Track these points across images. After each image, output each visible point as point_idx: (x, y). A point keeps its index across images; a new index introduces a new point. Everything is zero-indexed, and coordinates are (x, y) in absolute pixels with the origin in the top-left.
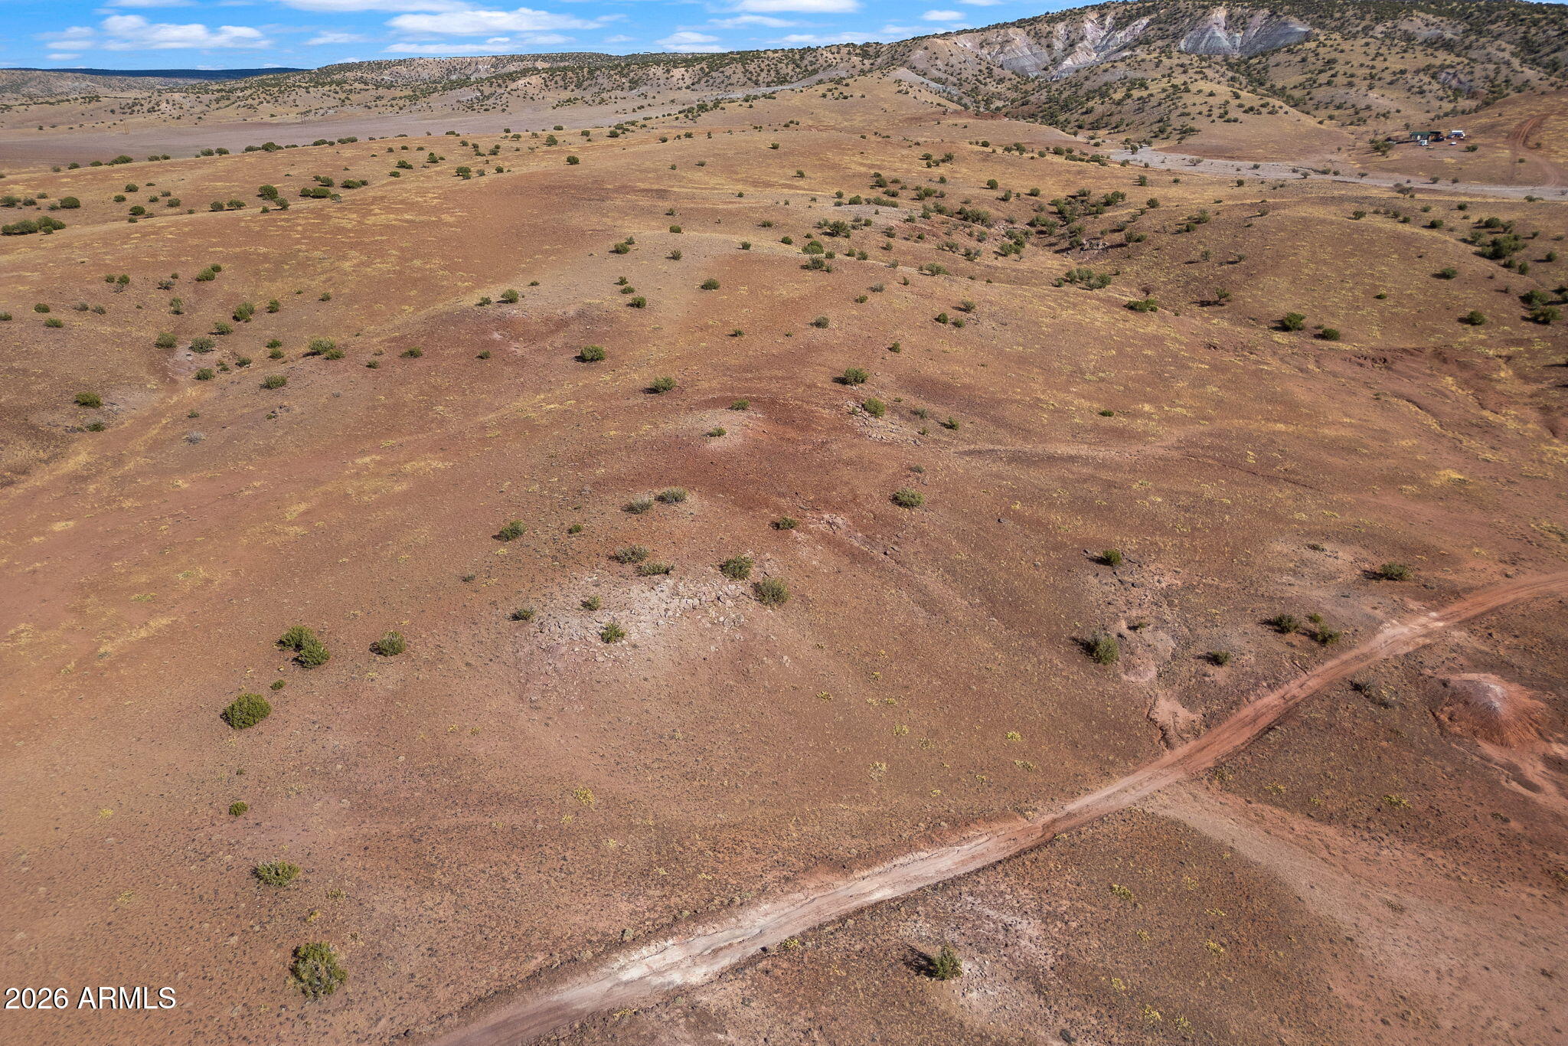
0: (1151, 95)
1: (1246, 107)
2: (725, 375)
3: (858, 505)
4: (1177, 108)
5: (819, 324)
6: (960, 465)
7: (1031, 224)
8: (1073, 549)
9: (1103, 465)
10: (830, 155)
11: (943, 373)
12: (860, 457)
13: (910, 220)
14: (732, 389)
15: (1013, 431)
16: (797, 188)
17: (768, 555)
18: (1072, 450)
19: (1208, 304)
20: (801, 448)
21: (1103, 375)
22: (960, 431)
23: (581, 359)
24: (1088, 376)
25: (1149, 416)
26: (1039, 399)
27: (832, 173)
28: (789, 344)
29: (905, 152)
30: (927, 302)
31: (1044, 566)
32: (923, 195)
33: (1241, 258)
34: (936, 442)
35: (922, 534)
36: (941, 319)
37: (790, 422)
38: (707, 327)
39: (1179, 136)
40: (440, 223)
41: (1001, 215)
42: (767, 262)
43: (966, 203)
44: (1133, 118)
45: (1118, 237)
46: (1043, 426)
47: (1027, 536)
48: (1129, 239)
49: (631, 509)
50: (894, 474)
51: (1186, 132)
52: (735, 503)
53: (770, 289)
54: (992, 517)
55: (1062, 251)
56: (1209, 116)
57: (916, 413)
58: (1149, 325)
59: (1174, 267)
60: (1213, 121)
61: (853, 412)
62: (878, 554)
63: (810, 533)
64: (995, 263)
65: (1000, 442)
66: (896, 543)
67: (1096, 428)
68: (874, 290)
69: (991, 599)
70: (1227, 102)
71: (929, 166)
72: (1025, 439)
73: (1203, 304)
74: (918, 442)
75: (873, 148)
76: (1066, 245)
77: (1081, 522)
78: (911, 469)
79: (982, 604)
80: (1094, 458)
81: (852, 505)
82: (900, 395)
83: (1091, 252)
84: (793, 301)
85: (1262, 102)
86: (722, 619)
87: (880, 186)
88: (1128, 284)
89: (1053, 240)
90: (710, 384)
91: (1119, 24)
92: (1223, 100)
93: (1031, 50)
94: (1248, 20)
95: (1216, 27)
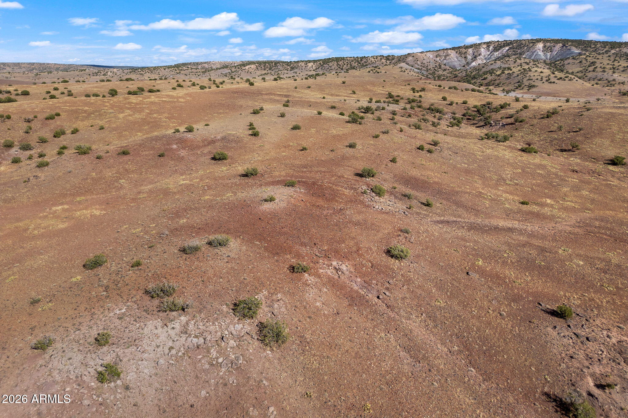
0: (514, 72)
1: (558, 77)
2: (290, 169)
3: (360, 255)
4: (526, 77)
5: (352, 146)
6: (436, 230)
7: (464, 115)
8: (530, 302)
9: (532, 235)
10: (368, 87)
11: (421, 175)
12: (365, 221)
13: (405, 109)
14: (292, 176)
15: (468, 210)
16: (351, 97)
17: (279, 296)
18: (509, 224)
19: (565, 151)
20: (325, 212)
21: (517, 182)
22: (434, 208)
23: (214, 159)
24: (508, 182)
25: (552, 206)
26: (481, 192)
27: (368, 93)
28: (332, 155)
29: (403, 87)
30: (413, 140)
31: (508, 316)
32: (410, 101)
33: (580, 130)
34: (418, 214)
35: (408, 281)
36: (421, 148)
37: (322, 196)
38: (289, 146)
39: (528, 88)
40: (178, 101)
41: (449, 111)
42: (330, 119)
43: (432, 105)
44: (506, 81)
45: (510, 121)
46: (487, 208)
47: (491, 288)
48: (516, 121)
49: (184, 250)
50: (389, 233)
51: (531, 87)
52: (266, 249)
53: (327, 130)
54: (461, 270)
55: (481, 126)
56: (542, 80)
57: (405, 196)
58: (536, 159)
59: (542, 134)
60: (543, 83)
61: (365, 192)
62: (372, 297)
63: (319, 276)
64: (447, 129)
65: (460, 216)
66: (387, 289)
67: (519, 211)
68: (384, 133)
69: (467, 347)
70: (550, 75)
71: (414, 92)
72: (476, 215)
73: (562, 151)
74: (406, 213)
75: (388, 85)
76: (483, 124)
77: (530, 278)
78: (401, 231)
79: (460, 352)
80: (525, 230)
81: (355, 255)
82: (395, 185)
83: (496, 127)
84: (338, 136)
85: (565, 76)
86: (220, 360)
87: (391, 98)
88: (518, 141)
89: (475, 122)
90: (280, 173)
91: (496, 49)
92: (547, 74)
93: (457, 58)
94: (553, 48)
95: (538, 50)
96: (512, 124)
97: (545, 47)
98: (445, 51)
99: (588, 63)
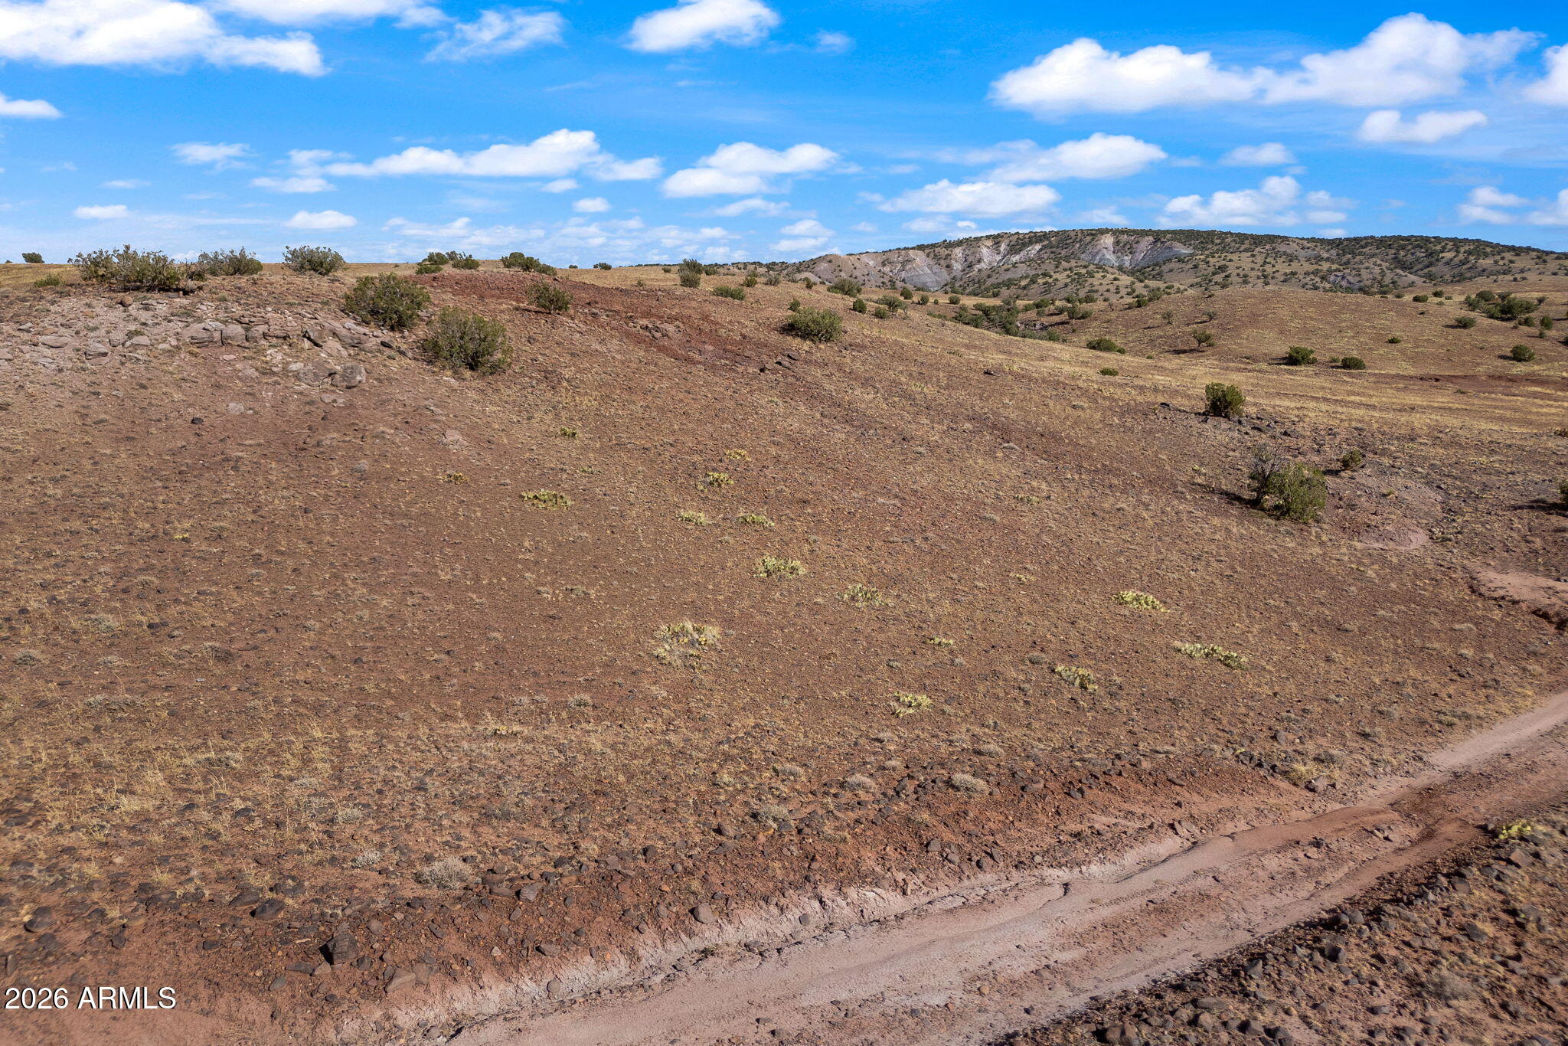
0: (1056, 280)
4: (1084, 287)
19: (1184, 352)
33: (1211, 317)
45: (1057, 318)
48: (1072, 317)
59: (1131, 332)
73: (1178, 352)
91: (1013, 249)
92: (1128, 283)
93: (931, 269)
94: (1135, 246)
95: (1105, 251)
96: (1062, 323)
97: (1117, 243)
98: (903, 252)
99: (1211, 269)
